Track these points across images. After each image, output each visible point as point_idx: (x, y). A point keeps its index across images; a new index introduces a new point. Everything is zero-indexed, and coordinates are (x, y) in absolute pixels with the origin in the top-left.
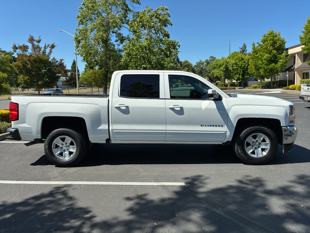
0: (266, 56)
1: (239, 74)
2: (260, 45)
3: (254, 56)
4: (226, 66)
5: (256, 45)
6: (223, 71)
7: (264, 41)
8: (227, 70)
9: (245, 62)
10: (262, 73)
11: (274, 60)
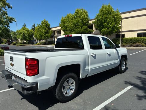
0: (44, 30)
1: (28, 38)
2: (40, 25)
3: (39, 30)
4: (24, 34)
5: (39, 25)
6: (22, 36)
7: (42, 24)
8: (24, 35)
9: (30, 32)
10: (43, 38)
11: (47, 32)
